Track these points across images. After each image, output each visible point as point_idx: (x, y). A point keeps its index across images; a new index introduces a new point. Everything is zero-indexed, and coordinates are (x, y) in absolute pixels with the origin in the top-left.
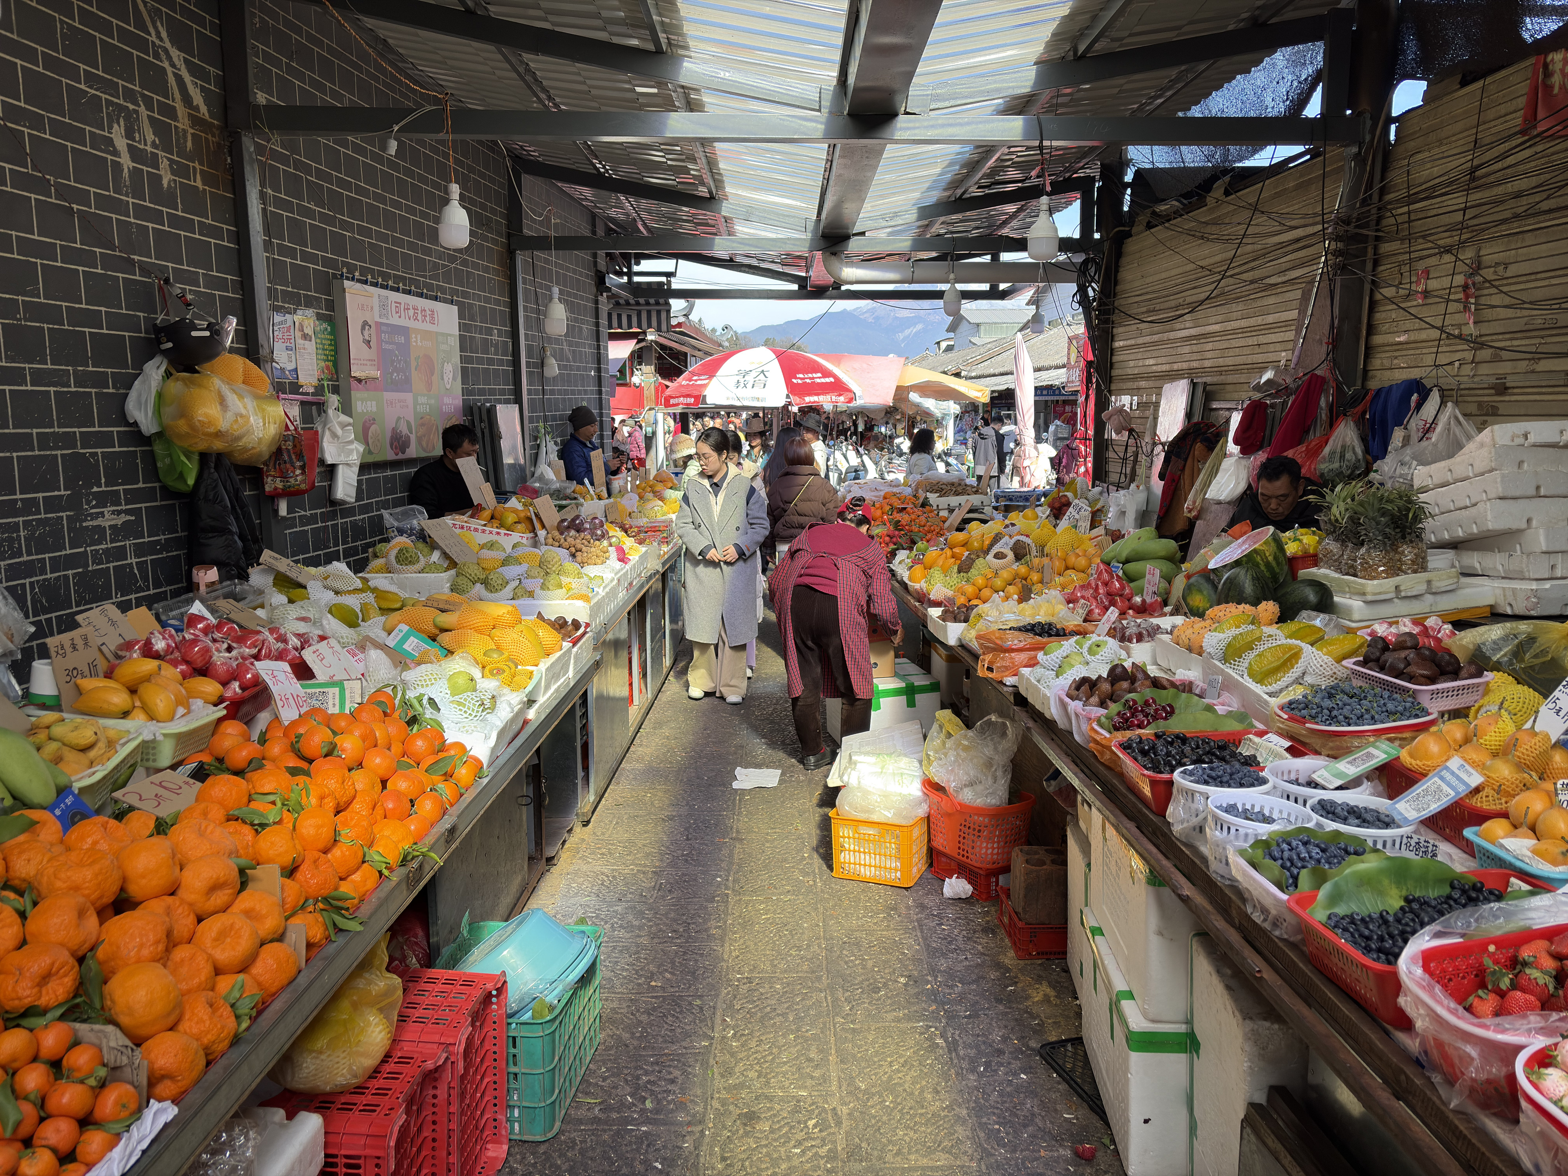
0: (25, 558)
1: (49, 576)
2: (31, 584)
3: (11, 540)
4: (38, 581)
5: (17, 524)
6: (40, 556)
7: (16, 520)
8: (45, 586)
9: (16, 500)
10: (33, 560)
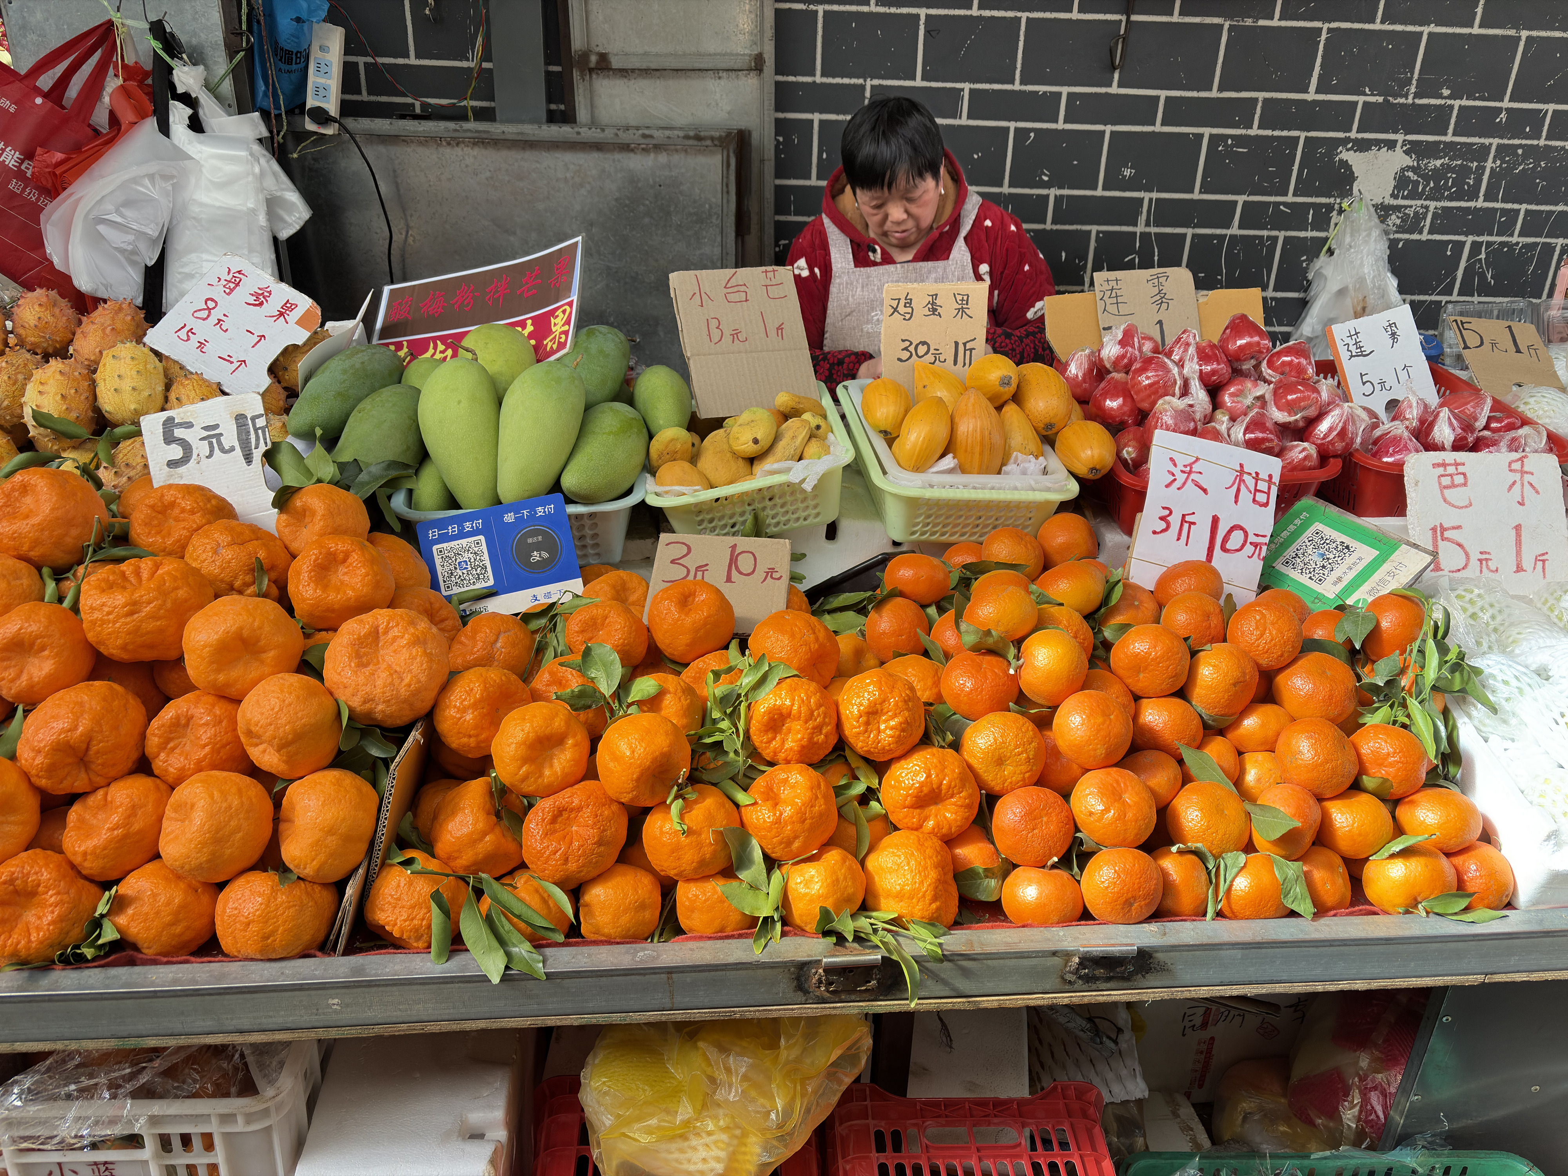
0: (1480, 203)
1: (1514, 239)
2: (1476, 246)
3: (1464, 172)
4: (1489, 244)
5: (1486, 149)
6: (1509, 206)
7: (1487, 141)
8: (1497, 254)
9: (1499, 110)
10: (1495, 210)
